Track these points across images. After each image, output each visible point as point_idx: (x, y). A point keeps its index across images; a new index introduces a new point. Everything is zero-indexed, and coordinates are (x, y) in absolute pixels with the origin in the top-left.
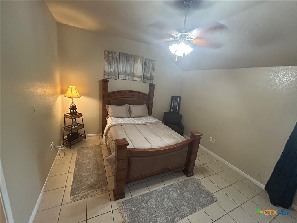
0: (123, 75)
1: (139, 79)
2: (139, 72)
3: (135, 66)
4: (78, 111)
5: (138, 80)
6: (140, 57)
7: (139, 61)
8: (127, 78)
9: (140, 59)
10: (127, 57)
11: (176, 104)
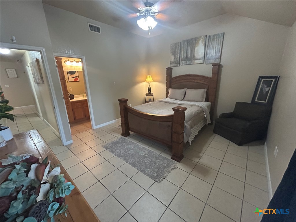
0: (184, 61)
1: (200, 61)
2: (200, 54)
3: (196, 49)
4: (152, 92)
5: (199, 63)
6: (201, 37)
7: (200, 42)
8: (188, 63)
9: (201, 40)
10: (188, 42)
11: (267, 89)
